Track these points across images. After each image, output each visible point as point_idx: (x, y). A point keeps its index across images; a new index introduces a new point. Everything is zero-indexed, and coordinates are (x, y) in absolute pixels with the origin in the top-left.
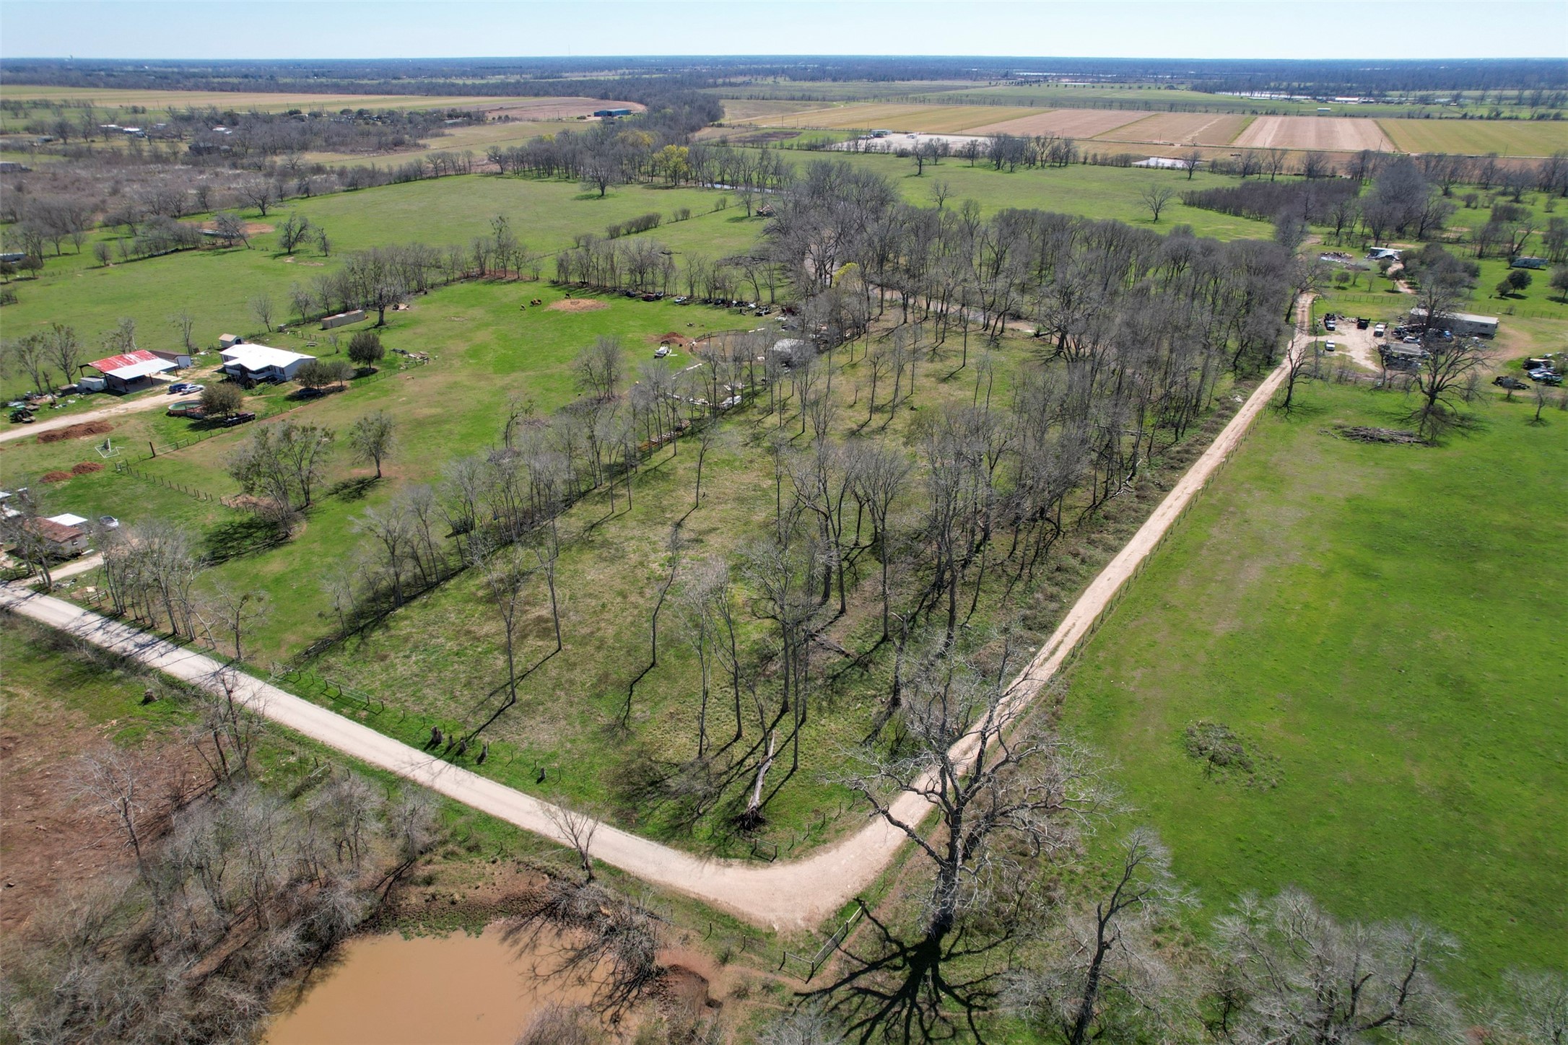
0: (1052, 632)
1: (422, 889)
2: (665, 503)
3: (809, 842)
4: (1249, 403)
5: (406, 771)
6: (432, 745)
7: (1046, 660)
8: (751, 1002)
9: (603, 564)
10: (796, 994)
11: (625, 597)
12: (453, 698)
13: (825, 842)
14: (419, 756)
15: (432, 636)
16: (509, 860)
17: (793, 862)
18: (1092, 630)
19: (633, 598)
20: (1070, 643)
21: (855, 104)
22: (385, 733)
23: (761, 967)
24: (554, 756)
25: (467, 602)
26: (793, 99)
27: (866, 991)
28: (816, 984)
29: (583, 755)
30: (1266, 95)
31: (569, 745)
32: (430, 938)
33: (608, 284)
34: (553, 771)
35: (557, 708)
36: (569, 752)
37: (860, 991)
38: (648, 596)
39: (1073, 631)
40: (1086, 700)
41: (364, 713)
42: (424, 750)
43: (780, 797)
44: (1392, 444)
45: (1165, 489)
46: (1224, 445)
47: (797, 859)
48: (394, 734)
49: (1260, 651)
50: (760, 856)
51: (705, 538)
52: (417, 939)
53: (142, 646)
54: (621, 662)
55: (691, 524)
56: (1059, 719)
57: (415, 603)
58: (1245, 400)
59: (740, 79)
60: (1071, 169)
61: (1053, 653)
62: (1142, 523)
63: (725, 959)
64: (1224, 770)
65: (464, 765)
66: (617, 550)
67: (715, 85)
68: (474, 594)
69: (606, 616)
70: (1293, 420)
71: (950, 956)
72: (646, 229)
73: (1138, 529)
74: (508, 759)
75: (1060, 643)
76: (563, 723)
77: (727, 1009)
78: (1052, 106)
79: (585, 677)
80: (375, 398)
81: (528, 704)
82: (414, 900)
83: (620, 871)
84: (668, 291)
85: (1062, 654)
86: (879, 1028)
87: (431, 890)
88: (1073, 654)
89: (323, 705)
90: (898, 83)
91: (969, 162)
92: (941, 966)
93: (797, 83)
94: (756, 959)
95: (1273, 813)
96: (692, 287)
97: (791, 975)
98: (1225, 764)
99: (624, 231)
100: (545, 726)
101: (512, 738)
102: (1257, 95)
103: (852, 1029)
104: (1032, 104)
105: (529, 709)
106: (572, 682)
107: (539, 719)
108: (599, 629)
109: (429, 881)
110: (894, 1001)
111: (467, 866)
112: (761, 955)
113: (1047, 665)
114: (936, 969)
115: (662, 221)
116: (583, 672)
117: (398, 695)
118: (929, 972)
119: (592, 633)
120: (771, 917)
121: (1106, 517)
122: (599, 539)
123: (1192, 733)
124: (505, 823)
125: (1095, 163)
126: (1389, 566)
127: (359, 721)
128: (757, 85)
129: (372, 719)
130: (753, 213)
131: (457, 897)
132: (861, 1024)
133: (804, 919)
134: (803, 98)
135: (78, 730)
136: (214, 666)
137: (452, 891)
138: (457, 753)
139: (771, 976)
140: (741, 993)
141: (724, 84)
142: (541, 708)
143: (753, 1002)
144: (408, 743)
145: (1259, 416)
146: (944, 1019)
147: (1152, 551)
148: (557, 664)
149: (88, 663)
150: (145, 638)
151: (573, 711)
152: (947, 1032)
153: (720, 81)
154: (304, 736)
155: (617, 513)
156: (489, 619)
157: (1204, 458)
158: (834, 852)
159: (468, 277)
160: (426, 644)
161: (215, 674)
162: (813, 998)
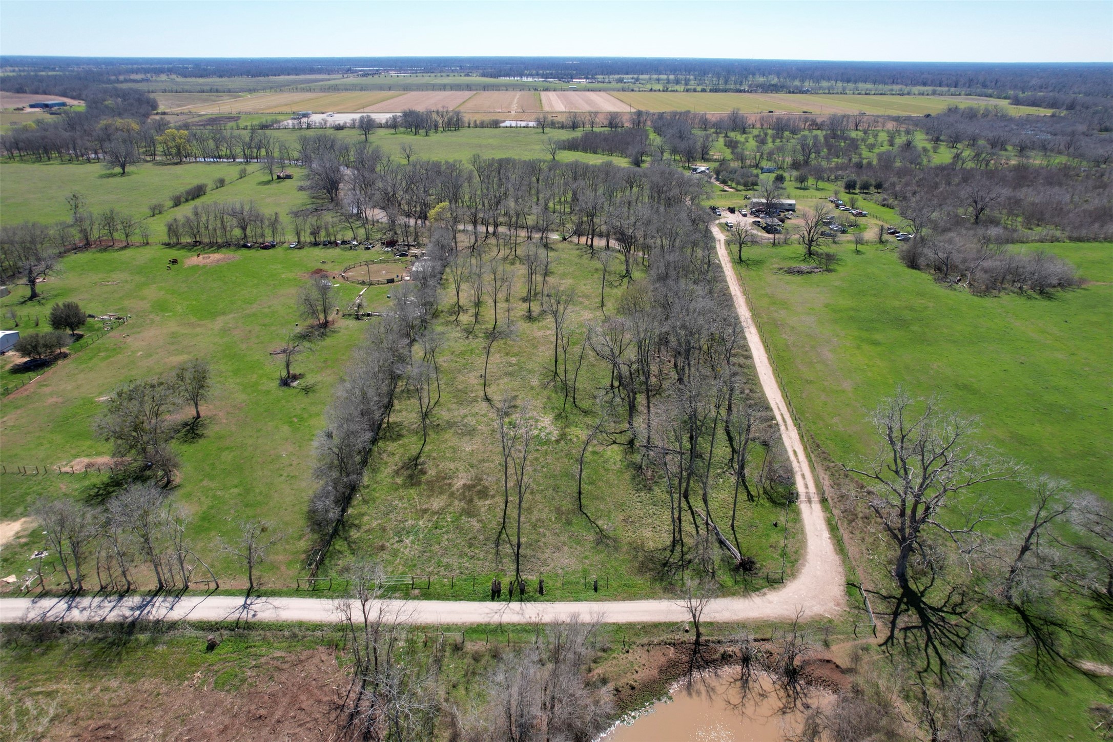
0: (770, 408)
3: (789, 565)
4: (722, 263)
5: (496, 619)
6: (495, 594)
7: (785, 425)
10: (880, 646)
12: (472, 558)
13: (797, 561)
16: (635, 647)
18: (788, 404)
20: (784, 410)
21: (257, 94)
22: (448, 600)
23: (847, 639)
25: (395, 490)
26: (203, 92)
27: (908, 628)
28: (882, 636)
29: (603, 564)
30: (530, 79)
31: (586, 561)
33: (220, 241)
34: (599, 580)
35: (549, 540)
36: (591, 566)
37: (905, 629)
39: (780, 406)
40: (830, 442)
41: (416, 592)
42: (493, 599)
44: (813, 274)
47: (793, 576)
50: (774, 582)
51: (516, 404)
53: (141, 607)
55: (495, 396)
56: (828, 455)
57: (356, 501)
58: (719, 261)
59: (139, 77)
60: (464, 131)
61: (785, 421)
63: (827, 645)
66: (464, 426)
67: (118, 81)
70: (755, 270)
71: (922, 593)
72: (198, 196)
74: (559, 584)
75: (782, 415)
76: (565, 548)
77: (859, 670)
78: (404, 90)
79: (544, 515)
80: (110, 356)
81: (530, 544)
84: (277, 240)
85: (788, 419)
86: (937, 644)
87: (611, 687)
88: (794, 420)
90: (272, 78)
91: (393, 131)
92: (924, 599)
93: (189, 79)
94: (838, 637)
96: (298, 234)
97: (865, 637)
99: (183, 199)
100: (556, 554)
101: (544, 569)
102: (525, 79)
103: (926, 650)
104: (390, 89)
105: (533, 546)
107: (549, 551)
109: (604, 683)
110: (925, 627)
111: (615, 662)
112: (839, 634)
113: (789, 428)
114: (924, 603)
115: (208, 189)
116: (540, 512)
117: (428, 570)
118: (923, 606)
120: (819, 612)
122: (440, 422)
125: (476, 127)
127: (416, 598)
128: (156, 81)
130: (275, 177)
131: (631, 683)
132: (927, 646)
133: (836, 606)
134: (211, 91)
136: (240, 601)
137: (625, 680)
138: (519, 592)
139: (857, 642)
140: (856, 659)
141: (126, 81)
142: (541, 544)
143: (866, 660)
144: (474, 600)
146: (956, 625)
151: (564, 539)
153: (121, 78)
155: (433, 401)
156: (428, 496)
158: (807, 565)
159: (76, 249)
160: (403, 529)
161: (245, 606)
162: (889, 644)
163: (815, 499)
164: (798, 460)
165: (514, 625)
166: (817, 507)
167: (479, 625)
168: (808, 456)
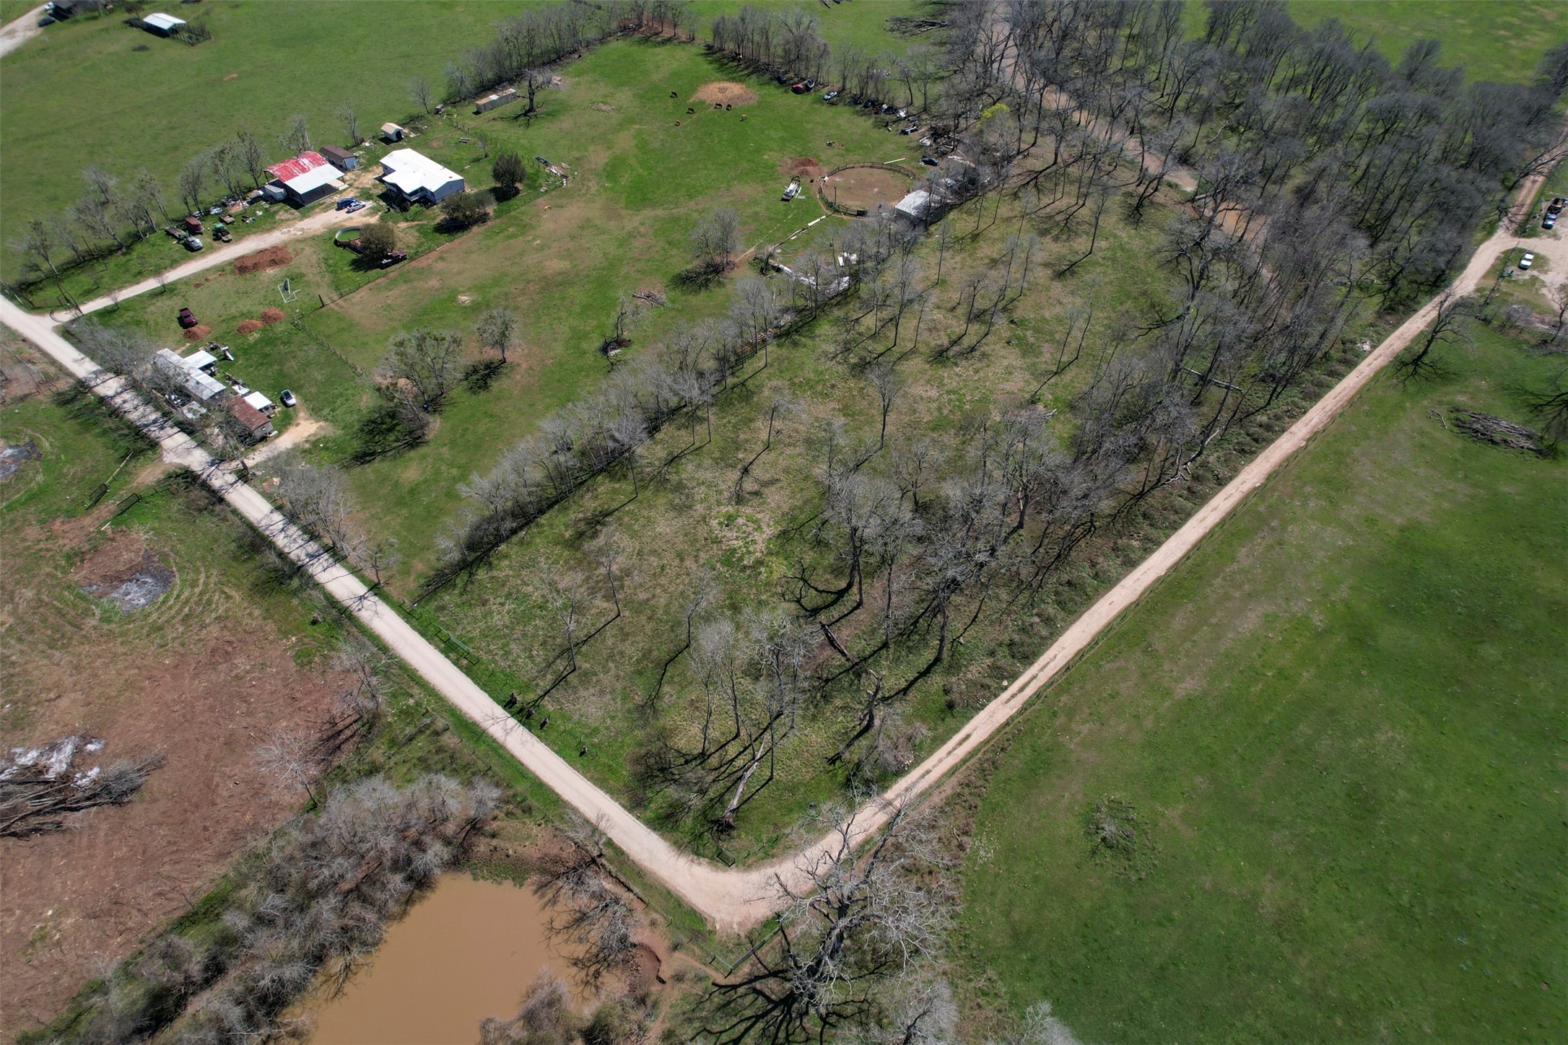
0: (1031, 663)
1: (488, 840)
2: (742, 436)
3: (761, 854)
4: (1376, 352)
5: (486, 724)
6: (509, 704)
7: (1013, 696)
8: (684, 986)
9: (672, 514)
10: (714, 984)
11: (682, 560)
12: (531, 657)
13: (773, 856)
14: (499, 711)
15: (525, 584)
16: (550, 825)
17: (745, 870)
18: (1067, 668)
19: (689, 563)
20: (1043, 679)
23: (700, 959)
24: (595, 731)
25: (557, 544)
27: (759, 993)
28: (732, 980)
29: (617, 733)
31: (609, 721)
32: (490, 881)
33: (761, 60)
34: (593, 745)
35: (606, 679)
36: (607, 728)
37: (755, 991)
38: (701, 561)
39: (1052, 665)
40: (1028, 751)
41: (465, 662)
42: (504, 707)
43: (753, 803)
44: (1502, 447)
45: (1221, 482)
46: (1313, 423)
47: (748, 868)
48: (484, 686)
49: (1206, 723)
50: (723, 859)
51: (766, 491)
52: (481, 881)
53: (311, 557)
54: (665, 637)
55: (757, 471)
56: (996, 768)
57: (515, 539)
58: (1374, 347)
61: (1022, 689)
62: (1176, 529)
63: (676, 947)
64: (1109, 851)
65: (529, 728)
66: (687, 497)
68: (563, 536)
69: (663, 581)
70: (1411, 389)
73: (1167, 537)
74: (562, 728)
76: (609, 696)
77: (667, 986)
79: (632, 650)
80: (514, 236)
81: (585, 674)
82: (482, 848)
83: (623, 853)
84: (821, 78)
85: (1029, 692)
86: (760, 1025)
87: (495, 842)
88: (1038, 695)
89: (437, 647)
94: (697, 950)
95: (1127, 905)
96: (844, 79)
97: (717, 969)
98: (1111, 847)
100: (594, 698)
101: (568, 706)
105: (586, 677)
106: (622, 653)
107: (592, 691)
108: (654, 596)
109: (493, 836)
110: (776, 1004)
111: (519, 826)
112: (701, 948)
113: (1012, 702)
116: (632, 644)
117: (492, 647)
119: (648, 600)
120: (717, 916)
121: (1145, 516)
122: (674, 478)
123: (1098, 810)
124: (552, 791)
126: (1390, 635)
127: (461, 668)
129: (471, 668)
131: (511, 852)
133: (740, 924)
135: (271, 642)
136: (361, 589)
137: (508, 845)
138: (525, 715)
139: (703, 967)
140: (679, 978)
142: (594, 679)
143: (685, 986)
144: (494, 698)
145: (1377, 377)
146: (804, 1029)
147: (1168, 570)
148: (614, 632)
149: (276, 570)
150: (313, 547)
151: (618, 686)
152: (803, 1037)
154: (420, 677)
155: (697, 444)
156: (570, 569)
157: (1285, 437)
159: (624, 31)
160: (518, 591)
161: (361, 598)
162: (723, 990)
163: (891, 810)
164: (954, 749)
165: (495, 740)
166: (882, 818)
167: (475, 724)
168: (972, 754)
